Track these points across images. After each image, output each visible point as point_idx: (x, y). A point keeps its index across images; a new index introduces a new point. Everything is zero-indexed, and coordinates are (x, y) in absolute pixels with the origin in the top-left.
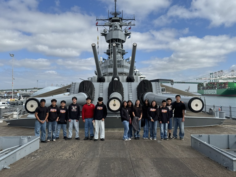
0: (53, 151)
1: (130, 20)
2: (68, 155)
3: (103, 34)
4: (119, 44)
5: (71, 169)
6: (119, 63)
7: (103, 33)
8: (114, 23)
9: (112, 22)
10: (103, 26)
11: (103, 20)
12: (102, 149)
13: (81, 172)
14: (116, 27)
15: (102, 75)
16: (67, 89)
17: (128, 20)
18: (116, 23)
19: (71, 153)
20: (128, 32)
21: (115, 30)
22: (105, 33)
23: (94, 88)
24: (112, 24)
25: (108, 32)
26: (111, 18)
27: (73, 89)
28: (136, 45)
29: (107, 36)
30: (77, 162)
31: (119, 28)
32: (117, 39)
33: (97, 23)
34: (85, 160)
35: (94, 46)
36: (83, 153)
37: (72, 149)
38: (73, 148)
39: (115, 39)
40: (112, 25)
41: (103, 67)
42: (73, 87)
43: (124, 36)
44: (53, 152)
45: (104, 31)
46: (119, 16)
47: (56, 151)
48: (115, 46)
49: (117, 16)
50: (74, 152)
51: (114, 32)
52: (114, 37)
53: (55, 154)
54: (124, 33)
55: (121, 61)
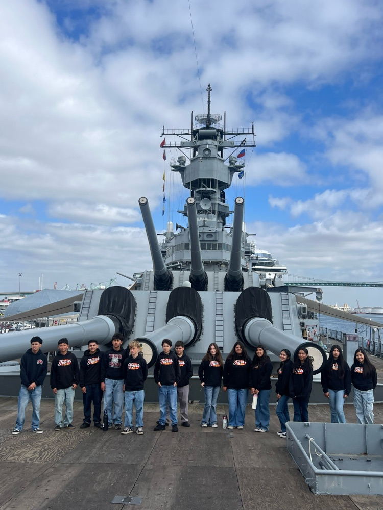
0: (6, 448)
1: (242, 134)
2: (30, 456)
3: (176, 168)
4: (215, 192)
5: (22, 480)
6: (212, 239)
7: (178, 164)
8: (204, 142)
9: (199, 140)
10: (178, 147)
11: (178, 135)
12: (102, 447)
13: (39, 485)
14: (207, 153)
15: (166, 267)
16: (75, 305)
17: (238, 134)
18: (209, 141)
19: (38, 451)
20: (237, 164)
21: (205, 158)
22: (182, 166)
23: (135, 305)
24: (198, 143)
25: (188, 163)
26: (197, 131)
27: (86, 305)
28: (242, 203)
29: (187, 172)
30: (40, 469)
31: (215, 153)
32: (209, 180)
33: (164, 143)
34: (57, 465)
35: (144, 202)
36: (61, 453)
37: (43, 444)
38: (46, 443)
39: (204, 180)
40: (199, 146)
41: (172, 247)
42: (87, 300)
43: (227, 172)
44: (4, 449)
45: (179, 161)
46: (217, 125)
47: (10, 447)
48: (194, 203)
49: (211, 126)
50: (45, 450)
51: (203, 165)
52: (203, 176)
53: (7, 451)
54: (227, 164)
55: (215, 232)
